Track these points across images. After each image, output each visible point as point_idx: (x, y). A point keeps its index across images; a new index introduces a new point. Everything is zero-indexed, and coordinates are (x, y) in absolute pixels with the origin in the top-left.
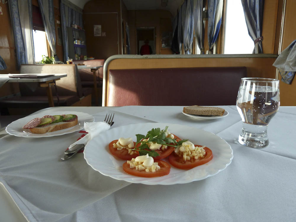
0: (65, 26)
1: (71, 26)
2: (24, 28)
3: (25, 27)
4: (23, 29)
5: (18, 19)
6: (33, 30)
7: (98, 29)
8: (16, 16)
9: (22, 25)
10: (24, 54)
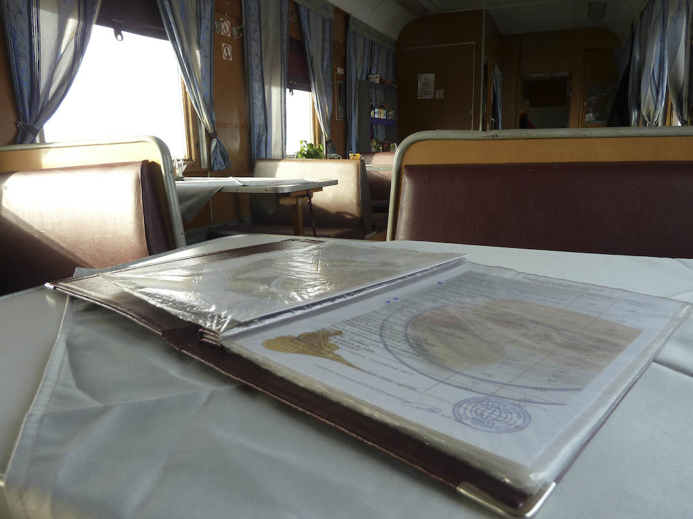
0: (354, 78)
1: (368, 78)
2: (270, 86)
3: (271, 82)
4: (266, 87)
5: (260, 67)
6: (288, 90)
7: (426, 82)
8: (255, 61)
9: (266, 78)
10: (264, 138)
